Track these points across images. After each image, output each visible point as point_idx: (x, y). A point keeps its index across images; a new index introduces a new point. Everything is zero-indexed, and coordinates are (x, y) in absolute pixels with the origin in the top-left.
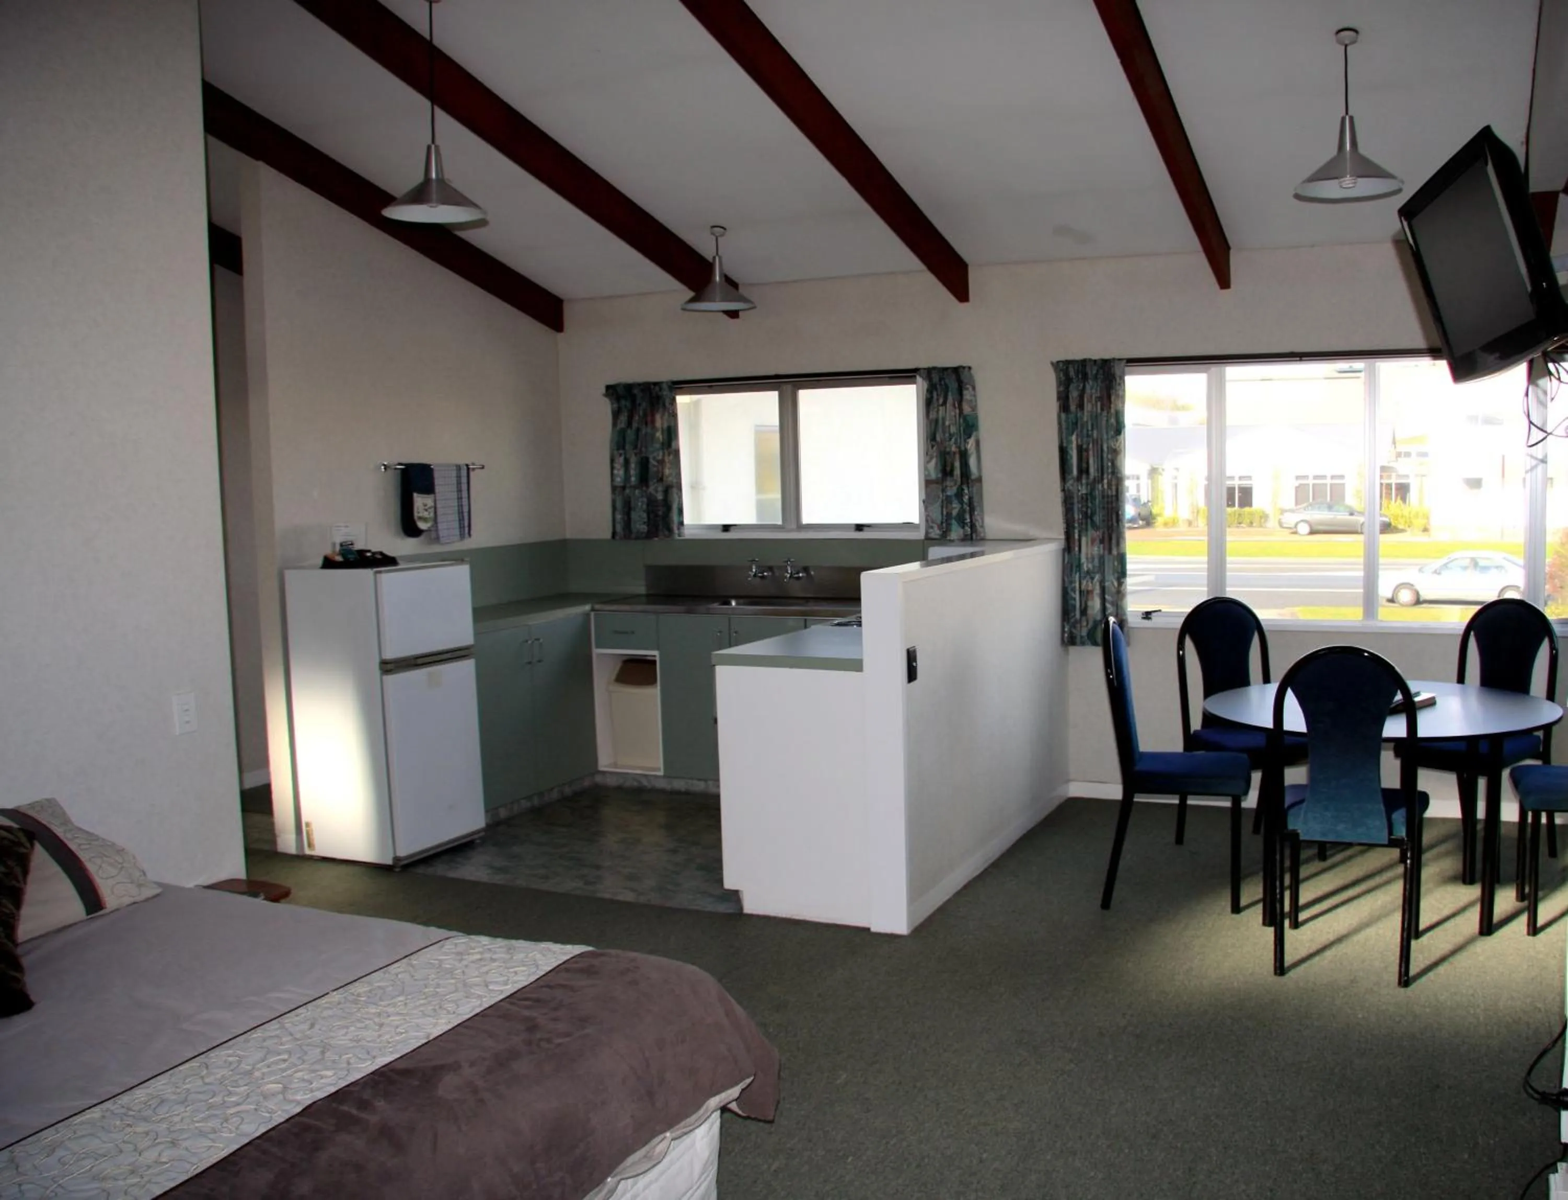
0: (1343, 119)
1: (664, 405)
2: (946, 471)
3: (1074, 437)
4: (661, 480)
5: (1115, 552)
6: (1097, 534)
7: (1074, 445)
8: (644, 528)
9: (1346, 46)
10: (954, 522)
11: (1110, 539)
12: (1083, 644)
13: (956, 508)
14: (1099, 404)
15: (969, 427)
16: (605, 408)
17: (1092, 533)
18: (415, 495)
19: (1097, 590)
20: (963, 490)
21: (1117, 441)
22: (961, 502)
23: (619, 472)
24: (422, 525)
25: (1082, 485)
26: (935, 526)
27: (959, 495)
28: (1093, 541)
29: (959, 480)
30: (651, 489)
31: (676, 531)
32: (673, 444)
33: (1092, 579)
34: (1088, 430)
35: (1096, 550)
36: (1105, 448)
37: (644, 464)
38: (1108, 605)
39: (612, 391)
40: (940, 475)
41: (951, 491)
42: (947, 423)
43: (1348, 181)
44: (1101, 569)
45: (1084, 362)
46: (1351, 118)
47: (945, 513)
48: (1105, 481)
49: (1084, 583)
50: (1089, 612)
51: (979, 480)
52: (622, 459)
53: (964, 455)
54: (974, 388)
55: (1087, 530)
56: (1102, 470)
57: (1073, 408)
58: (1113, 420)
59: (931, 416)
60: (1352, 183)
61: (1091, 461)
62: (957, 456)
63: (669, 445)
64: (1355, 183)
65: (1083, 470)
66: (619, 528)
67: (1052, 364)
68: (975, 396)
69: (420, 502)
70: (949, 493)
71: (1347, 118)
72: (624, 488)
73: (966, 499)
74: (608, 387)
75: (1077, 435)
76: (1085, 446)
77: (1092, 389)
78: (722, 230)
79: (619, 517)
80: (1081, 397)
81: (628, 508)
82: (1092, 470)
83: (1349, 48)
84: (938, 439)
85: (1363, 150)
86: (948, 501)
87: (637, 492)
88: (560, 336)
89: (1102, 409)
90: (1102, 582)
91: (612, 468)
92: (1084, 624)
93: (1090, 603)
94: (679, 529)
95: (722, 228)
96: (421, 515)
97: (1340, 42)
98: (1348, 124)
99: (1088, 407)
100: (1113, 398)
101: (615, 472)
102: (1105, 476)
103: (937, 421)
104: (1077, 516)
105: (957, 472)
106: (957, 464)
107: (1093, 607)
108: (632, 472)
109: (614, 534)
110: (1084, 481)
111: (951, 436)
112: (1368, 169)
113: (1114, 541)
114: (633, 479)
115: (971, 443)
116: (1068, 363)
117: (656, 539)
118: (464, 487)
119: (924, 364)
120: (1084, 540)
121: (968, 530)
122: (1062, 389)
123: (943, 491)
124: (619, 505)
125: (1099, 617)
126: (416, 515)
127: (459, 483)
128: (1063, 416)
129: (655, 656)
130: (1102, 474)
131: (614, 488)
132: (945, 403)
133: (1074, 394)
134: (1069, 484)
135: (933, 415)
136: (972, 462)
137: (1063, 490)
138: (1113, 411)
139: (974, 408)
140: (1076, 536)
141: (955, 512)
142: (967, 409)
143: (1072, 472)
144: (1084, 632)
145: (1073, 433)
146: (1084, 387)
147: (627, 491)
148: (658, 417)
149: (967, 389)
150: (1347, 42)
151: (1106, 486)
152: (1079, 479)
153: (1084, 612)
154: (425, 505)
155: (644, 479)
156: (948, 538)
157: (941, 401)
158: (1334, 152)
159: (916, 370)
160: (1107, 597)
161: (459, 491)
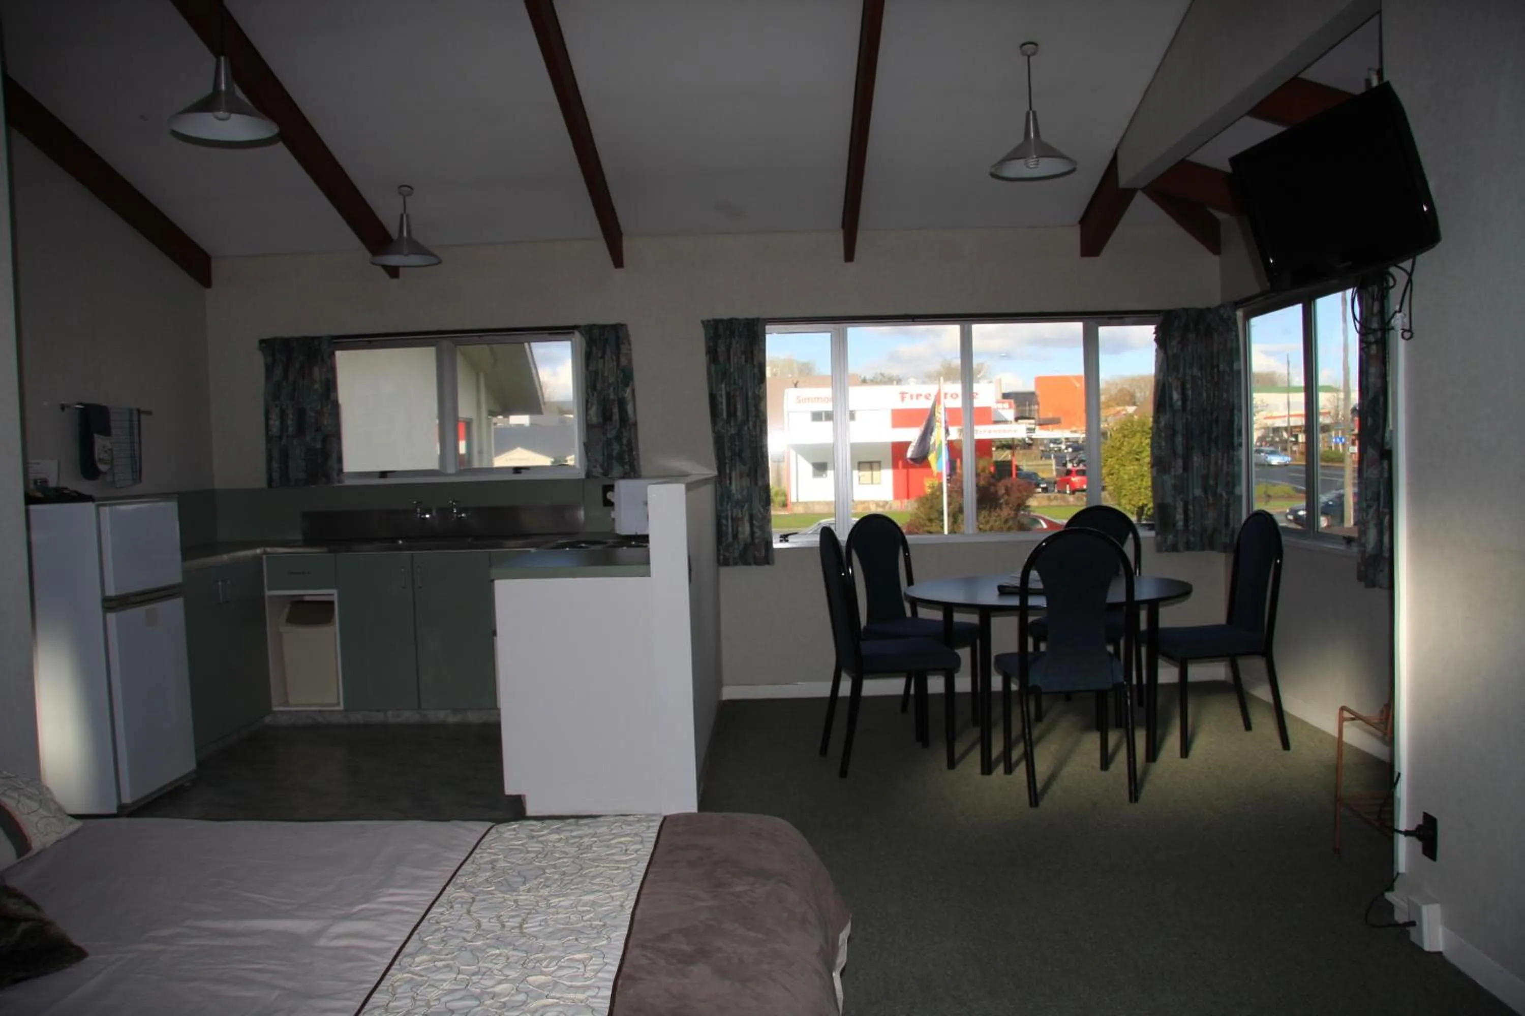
0: (1028, 114)
1: (323, 360)
2: (606, 416)
3: (723, 386)
4: (318, 430)
5: (760, 483)
6: (745, 469)
7: (724, 393)
8: (302, 475)
9: (1029, 57)
10: (614, 462)
11: (756, 472)
12: (736, 564)
13: (616, 448)
14: (743, 357)
15: (627, 377)
16: (258, 361)
17: (740, 467)
18: (96, 436)
19: (747, 518)
20: (622, 433)
21: (760, 388)
22: (621, 445)
23: (275, 423)
24: (102, 467)
25: (731, 427)
26: (598, 466)
27: (618, 438)
28: (741, 476)
29: (618, 424)
30: (308, 439)
31: (335, 477)
32: (332, 395)
33: (743, 507)
34: (735, 380)
35: (746, 482)
36: (750, 394)
37: (301, 414)
38: (756, 530)
39: (267, 345)
40: (601, 420)
41: (612, 434)
42: (606, 374)
43: (1032, 162)
44: (749, 499)
45: (731, 321)
46: (1034, 113)
47: (606, 454)
48: (751, 423)
49: (735, 510)
50: (740, 536)
51: (635, 424)
52: (277, 410)
53: (622, 403)
54: (630, 344)
55: (735, 466)
56: (747, 412)
57: (721, 360)
58: (756, 371)
59: (590, 368)
60: (1034, 164)
61: (739, 406)
62: (616, 403)
63: (328, 397)
64: (1037, 164)
65: (732, 413)
66: (276, 475)
67: (703, 322)
68: (630, 350)
69: (100, 442)
70: (609, 436)
71: (1031, 112)
72: (280, 438)
73: (625, 441)
74: (262, 341)
75: (726, 385)
76: (732, 394)
77: (737, 346)
78: (409, 189)
79: (275, 465)
80: (728, 351)
81: (285, 456)
82: (739, 414)
83: (1032, 59)
84: (599, 387)
85: (1044, 137)
86: (609, 443)
87: (295, 441)
88: (208, 290)
89: (746, 361)
90: (750, 508)
91: (267, 419)
92: (736, 546)
93: (740, 529)
94: (338, 475)
95: (409, 187)
96: (101, 456)
97: (1024, 54)
98: (1031, 116)
99: (734, 360)
100: (756, 352)
101: (271, 422)
102: (750, 418)
103: (596, 372)
104: (728, 453)
105: (616, 417)
106: (616, 410)
107: (743, 533)
108: (289, 422)
109: (270, 481)
110: (732, 423)
111: (610, 385)
112: (1049, 152)
113: (759, 474)
114: (290, 429)
115: (628, 390)
116: (717, 322)
117: (313, 486)
118: (136, 431)
119: (583, 322)
120: (733, 474)
121: (627, 467)
122: (711, 344)
123: (604, 434)
124: (276, 453)
125: (749, 540)
126: (97, 456)
127: (131, 428)
128: (713, 367)
129: (332, 595)
130: (748, 417)
131: (269, 439)
132: (603, 357)
133: (722, 349)
134: (720, 424)
135: (592, 368)
136: (630, 408)
137: (714, 431)
138: (755, 363)
139: (630, 361)
140: (728, 471)
141: (615, 453)
142: (624, 361)
143: (722, 415)
144: (737, 553)
145: (722, 382)
146: (731, 344)
147: (284, 441)
148: (316, 370)
149: (623, 344)
150: (1029, 53)
151: (751, 428)
152: (728, 421)
153: (735, 536)
154: (104, 447)
155: (301, 430)
156: (609, 476)
157: (600, 355)
158: (1020, 139)
159: (575, 327)
160: (755, 522)
161: (131, 434)
